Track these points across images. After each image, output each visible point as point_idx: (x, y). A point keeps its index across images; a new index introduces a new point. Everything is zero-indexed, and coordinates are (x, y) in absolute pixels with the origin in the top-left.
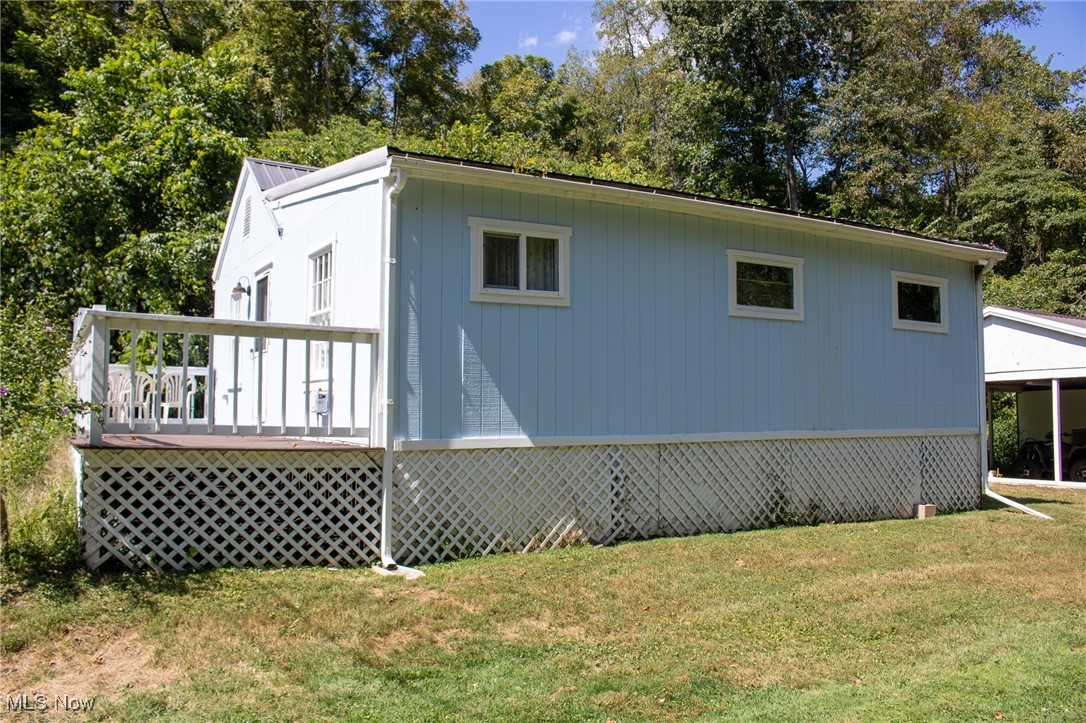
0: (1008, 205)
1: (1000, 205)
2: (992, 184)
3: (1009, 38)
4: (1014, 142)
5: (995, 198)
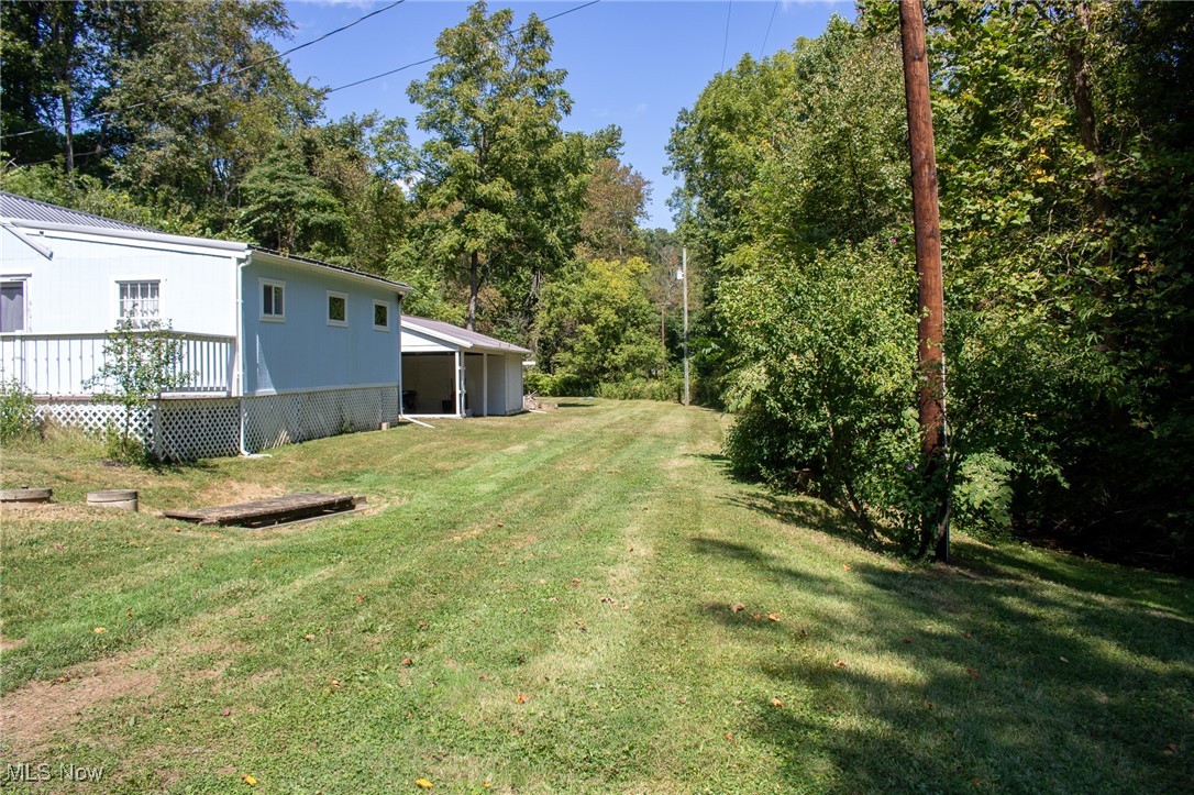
0: (279, 200)
1: (272, 198)
2: (266, 181)
3: (269, 47)
4: (282, 147)
5: (269, 192)
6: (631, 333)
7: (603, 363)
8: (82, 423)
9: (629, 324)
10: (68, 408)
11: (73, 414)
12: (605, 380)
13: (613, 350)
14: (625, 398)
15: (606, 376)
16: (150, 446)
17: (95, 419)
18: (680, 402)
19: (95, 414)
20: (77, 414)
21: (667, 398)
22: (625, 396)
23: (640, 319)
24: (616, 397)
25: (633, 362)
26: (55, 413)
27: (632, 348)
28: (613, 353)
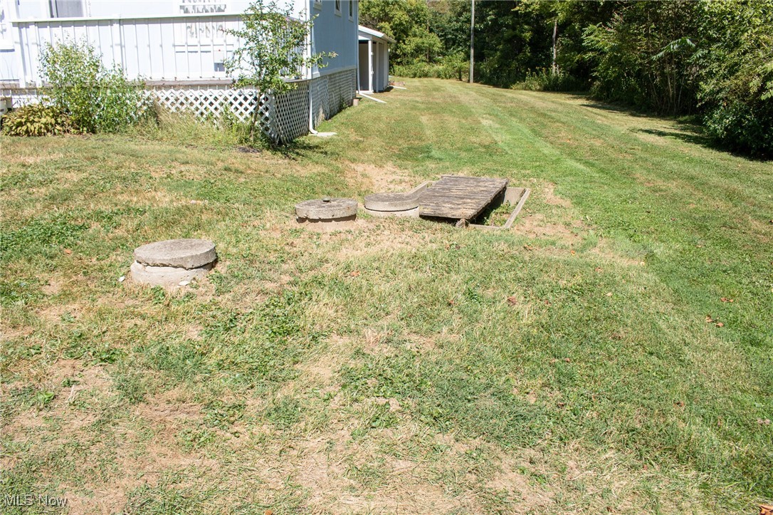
6: (415, 28)
7: (396, 50)
8: (193, 108)
9: (414, 22)
10: (177, 94)
11: (182, 99)
12: (398, 64)
13: (404, 41)
14: (414, 77)
15: (399, 60)
16: (267, 129)
17: (206, 104)
18: (461, 80)
19: (206, 99)
20: (187, 99)
21: (450, 77)
22: (415, 75)
23: (421, 19)
24: (407, 75)
25: (418, 50)
26: (163, 99)
27: (418, 40)
28: (405, 44)
